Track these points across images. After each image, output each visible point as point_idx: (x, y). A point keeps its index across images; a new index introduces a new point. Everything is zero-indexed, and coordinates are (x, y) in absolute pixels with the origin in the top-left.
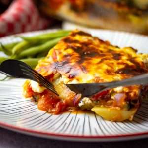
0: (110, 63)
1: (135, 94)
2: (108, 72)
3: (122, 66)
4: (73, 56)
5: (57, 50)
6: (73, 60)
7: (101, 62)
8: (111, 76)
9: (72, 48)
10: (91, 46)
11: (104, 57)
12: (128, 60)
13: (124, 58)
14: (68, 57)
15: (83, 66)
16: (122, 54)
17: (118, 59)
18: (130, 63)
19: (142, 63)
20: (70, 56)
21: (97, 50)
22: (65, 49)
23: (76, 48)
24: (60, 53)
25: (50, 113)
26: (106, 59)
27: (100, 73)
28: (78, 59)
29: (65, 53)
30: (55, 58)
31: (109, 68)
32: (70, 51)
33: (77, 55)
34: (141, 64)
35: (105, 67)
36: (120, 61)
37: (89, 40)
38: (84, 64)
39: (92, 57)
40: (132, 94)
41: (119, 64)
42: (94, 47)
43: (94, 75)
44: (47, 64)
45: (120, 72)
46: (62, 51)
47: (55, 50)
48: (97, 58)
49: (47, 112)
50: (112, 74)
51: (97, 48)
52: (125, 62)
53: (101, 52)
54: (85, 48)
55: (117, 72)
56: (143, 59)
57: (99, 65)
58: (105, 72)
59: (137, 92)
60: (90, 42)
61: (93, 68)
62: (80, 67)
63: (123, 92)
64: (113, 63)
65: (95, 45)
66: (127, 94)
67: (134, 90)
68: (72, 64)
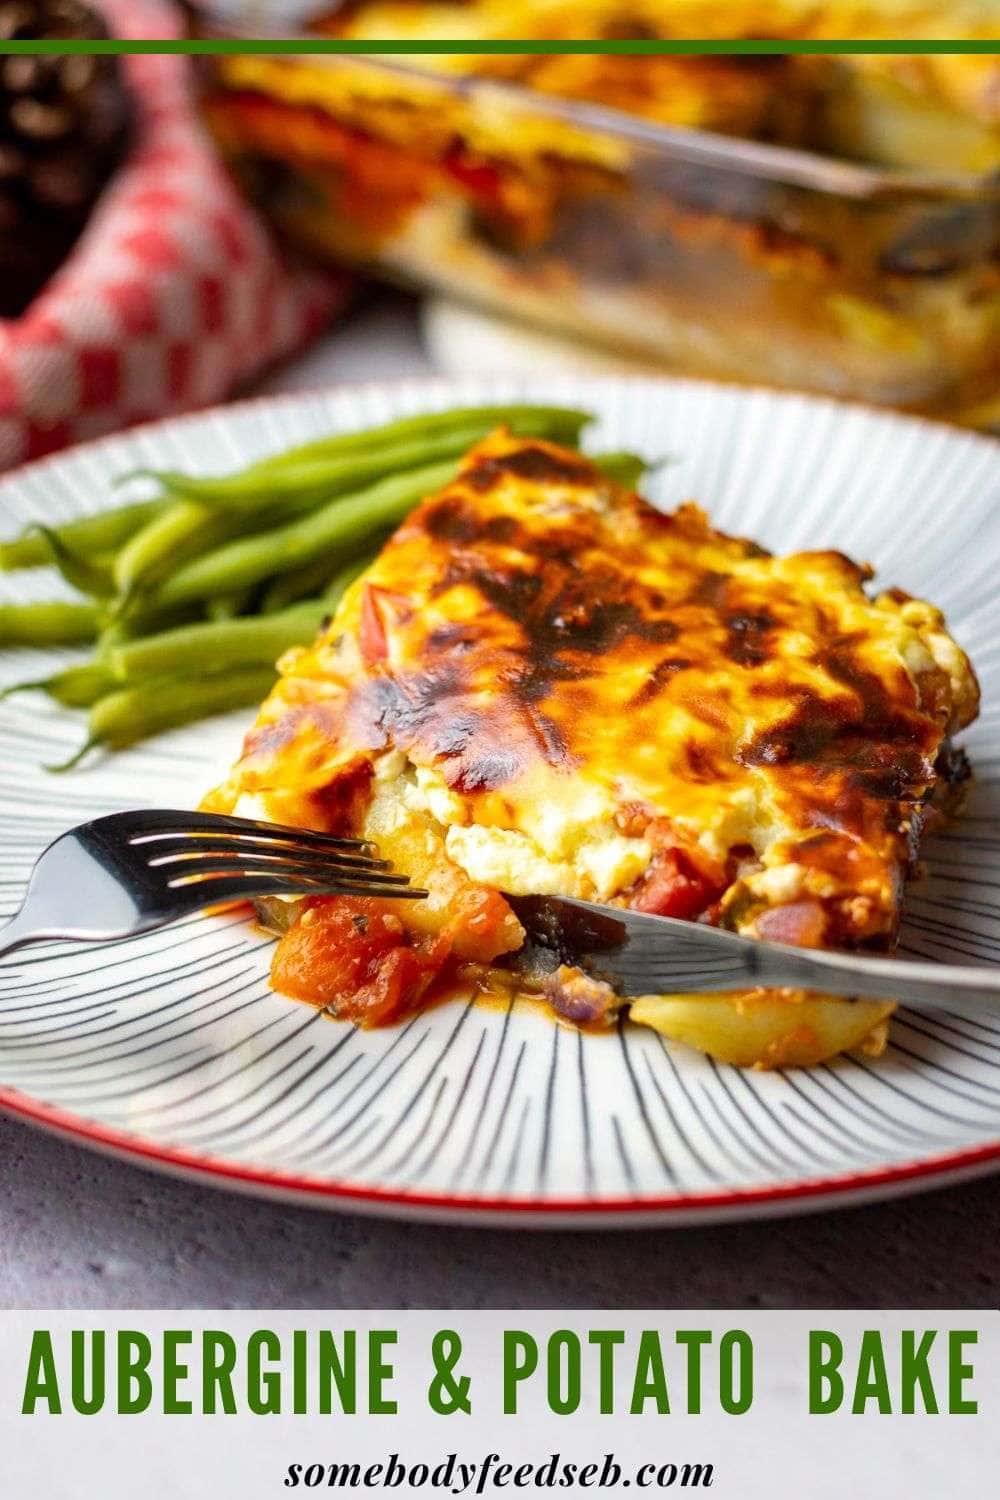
0: (707, 695)
1: (875, 909)
2: (698, 762)
3: (780, 711)
4: (485, 644)
5: (384, 591)
6: (485, 677)
7: (651, 691)
8: (712, 792)
9: (479, 581)
10: (593, 558)
11: (672, 651)
12: (814, 660)
13: (795, 645)
14: (456, 652)
15: (546, 720)
16: (781, 610)
17: (757, 660)
18: (828, 687)
19: (902, 676)
20: (468, 643)
21: (631, 584)
22: (438, 590)
23: (502, 579)
24: (407, 617)
25: (342, 1015)
26: (684, 664)
27: (649, 775)
28: (517, 668)
29: (434, 617)
30: (375, 654)
31: (703, 733)
32: (465, 603)
33: (509, 633)
34: (890, 684)
35: (677, 725)
36: (768, 672)
37: (583, 518)
38: (554, 706)
39: (597, 652)
40: (857, 909)
41: (759, 691)
42: (615, 564)
43: (614, 788)
44: (328, 688)
45: (770, 755)
46: (418, 599)
47: (375, 590)
48: (630, 658)
49: (326, 1011)
50: (721, 777)
51: (628, 572)
52: (795, 679)
53: (657, 601)
54: (558, 577)
55: (752, 755)
56: (902, 651)
57: (644, 714)
58: (675, 769)
59: (886, 893)
60: (586, 529)
61: (604, 733)
62: (530, 724)
63: (802, 897)
64: (724, 695)
65: (614, 550)
66: (830, 905)
67: (870, 884)
68: (483, 699)
